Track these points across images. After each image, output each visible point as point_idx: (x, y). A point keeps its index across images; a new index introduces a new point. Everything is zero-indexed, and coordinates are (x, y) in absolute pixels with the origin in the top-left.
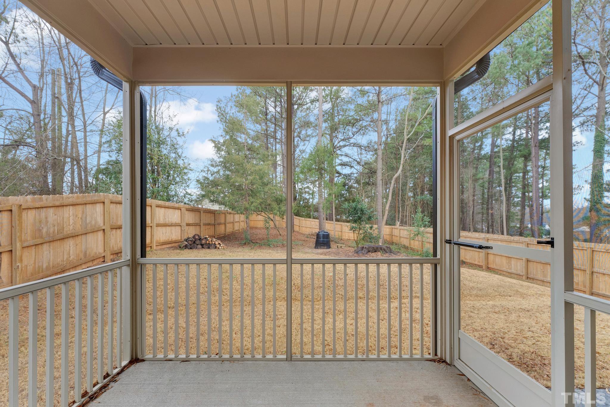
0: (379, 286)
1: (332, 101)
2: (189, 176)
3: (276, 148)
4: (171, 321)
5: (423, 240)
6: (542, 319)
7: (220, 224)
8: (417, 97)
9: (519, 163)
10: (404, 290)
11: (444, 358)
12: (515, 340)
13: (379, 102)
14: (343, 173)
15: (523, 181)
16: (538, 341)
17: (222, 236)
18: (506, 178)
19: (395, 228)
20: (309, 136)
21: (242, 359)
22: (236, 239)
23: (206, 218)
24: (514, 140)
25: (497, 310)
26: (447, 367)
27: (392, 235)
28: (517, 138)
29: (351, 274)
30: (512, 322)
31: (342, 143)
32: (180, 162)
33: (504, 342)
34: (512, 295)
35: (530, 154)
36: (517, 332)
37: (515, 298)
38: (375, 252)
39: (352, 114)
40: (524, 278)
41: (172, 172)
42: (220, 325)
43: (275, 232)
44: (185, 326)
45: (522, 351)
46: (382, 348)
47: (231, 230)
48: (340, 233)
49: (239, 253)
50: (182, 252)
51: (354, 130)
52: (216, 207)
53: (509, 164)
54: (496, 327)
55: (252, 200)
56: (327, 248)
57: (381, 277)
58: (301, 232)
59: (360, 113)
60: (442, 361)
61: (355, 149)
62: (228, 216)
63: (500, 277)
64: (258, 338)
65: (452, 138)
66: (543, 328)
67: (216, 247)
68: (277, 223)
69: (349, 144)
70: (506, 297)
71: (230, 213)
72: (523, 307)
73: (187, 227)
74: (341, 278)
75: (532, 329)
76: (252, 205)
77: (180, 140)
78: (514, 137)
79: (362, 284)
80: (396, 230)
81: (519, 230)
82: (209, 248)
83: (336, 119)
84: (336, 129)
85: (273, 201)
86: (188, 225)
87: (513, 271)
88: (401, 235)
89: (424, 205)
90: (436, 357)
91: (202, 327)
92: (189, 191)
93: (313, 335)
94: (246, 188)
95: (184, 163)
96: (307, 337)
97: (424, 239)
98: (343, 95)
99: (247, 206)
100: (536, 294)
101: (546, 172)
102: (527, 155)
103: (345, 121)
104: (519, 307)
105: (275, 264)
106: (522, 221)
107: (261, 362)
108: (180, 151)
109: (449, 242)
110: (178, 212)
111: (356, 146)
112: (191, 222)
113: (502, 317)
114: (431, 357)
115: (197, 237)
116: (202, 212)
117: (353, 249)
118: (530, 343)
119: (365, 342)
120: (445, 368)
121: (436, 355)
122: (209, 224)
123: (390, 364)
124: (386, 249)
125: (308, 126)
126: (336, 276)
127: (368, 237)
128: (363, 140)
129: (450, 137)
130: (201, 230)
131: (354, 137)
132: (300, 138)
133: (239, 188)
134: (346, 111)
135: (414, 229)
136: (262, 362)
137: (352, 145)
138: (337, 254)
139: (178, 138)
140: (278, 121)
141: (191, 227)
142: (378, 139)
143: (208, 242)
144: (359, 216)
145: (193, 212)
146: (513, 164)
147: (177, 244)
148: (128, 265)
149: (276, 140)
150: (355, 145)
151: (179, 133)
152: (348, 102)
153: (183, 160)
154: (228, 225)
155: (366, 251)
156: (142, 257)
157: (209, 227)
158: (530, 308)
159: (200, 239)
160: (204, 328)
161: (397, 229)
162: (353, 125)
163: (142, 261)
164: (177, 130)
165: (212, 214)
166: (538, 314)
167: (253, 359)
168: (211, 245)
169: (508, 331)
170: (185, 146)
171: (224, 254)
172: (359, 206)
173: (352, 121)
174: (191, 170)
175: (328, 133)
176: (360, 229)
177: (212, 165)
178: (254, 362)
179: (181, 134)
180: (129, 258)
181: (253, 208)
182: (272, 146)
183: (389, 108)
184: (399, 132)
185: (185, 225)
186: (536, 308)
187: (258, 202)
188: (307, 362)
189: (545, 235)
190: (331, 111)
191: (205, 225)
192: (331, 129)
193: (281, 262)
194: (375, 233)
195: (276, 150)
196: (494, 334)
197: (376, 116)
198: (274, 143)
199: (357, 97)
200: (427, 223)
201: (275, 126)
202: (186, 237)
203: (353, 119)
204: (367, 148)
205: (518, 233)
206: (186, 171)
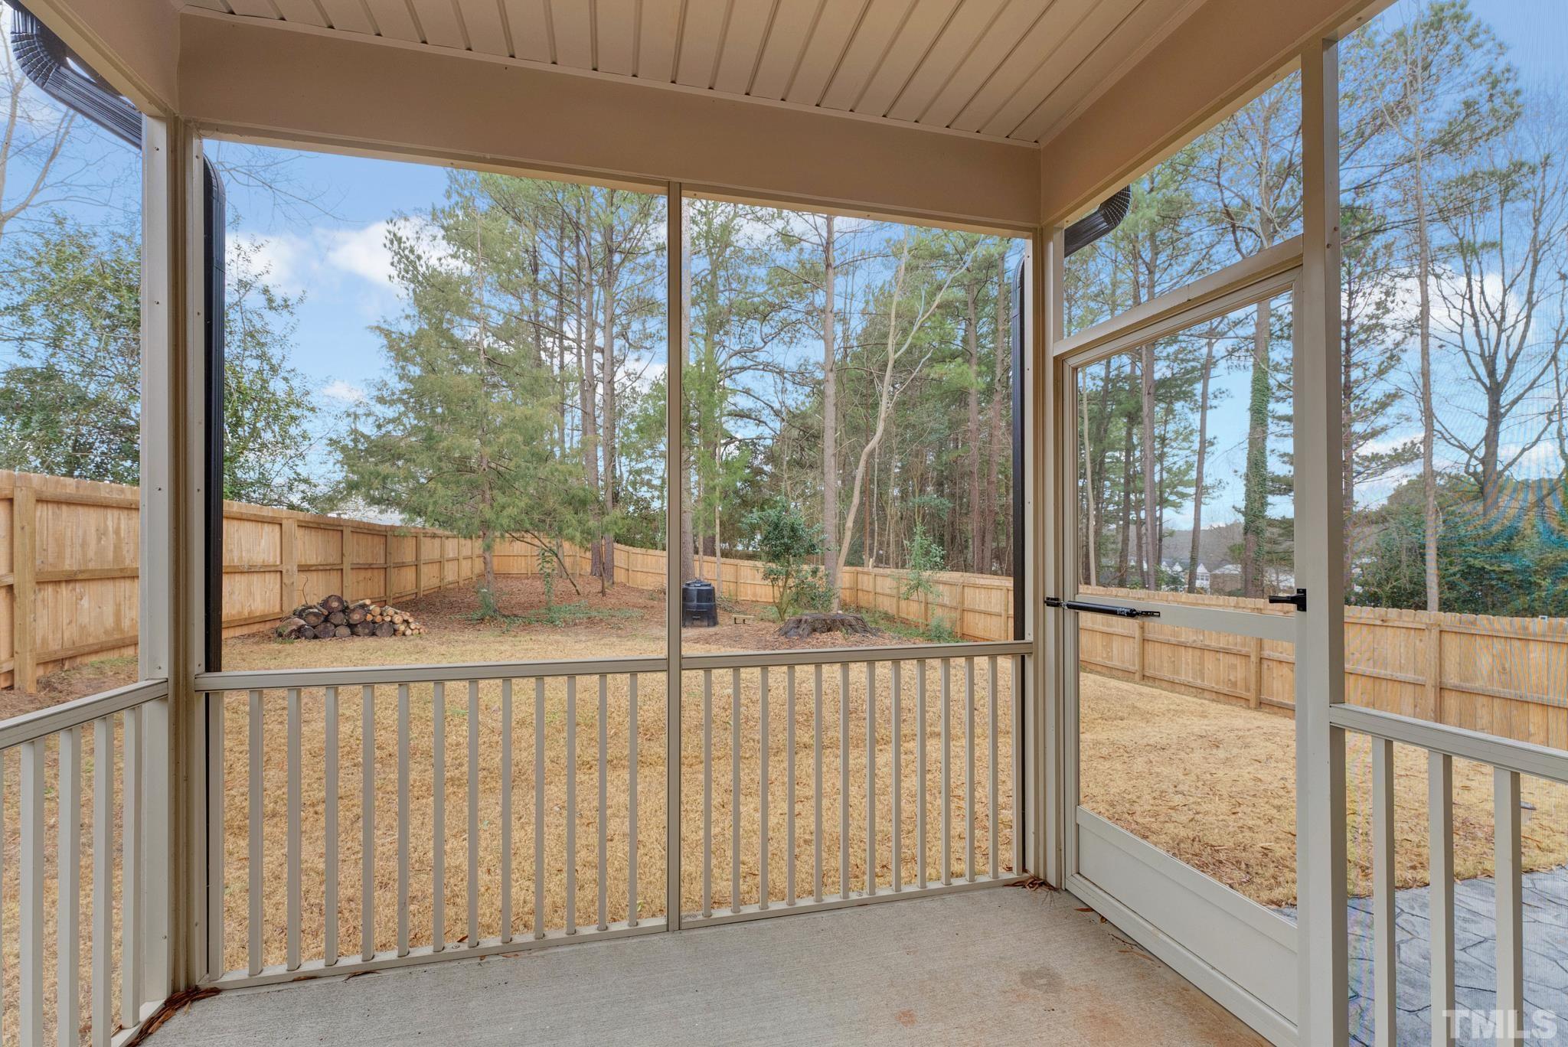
0: (847, 713)
1: (711, 254)
2: (305, 425)
3: (562, 361)
4: (273, 858)
5: (930, 600)
6: (1193, 765)
7: (401, 566)
8: (914, 263)
9: (1118, 428)
10: (904, 720)
11: (1042, 876)
12: (1156, 815)
13: (828, 266)
14: (739, 436)
15: (1127, 470)
16: (1198, 813)
17: (408, 598)
18: (1093, 461)
19: (863, 573)
20: (651, 336)
21: (542, 943)
22: (452, 607)
23: (359, 551)
24: (1107, 379)
25: (1105, 751)
26: (1052, 897)
27: (855, 589)
28: (1113, 373)
29: (777, 688)
30: (1140, 776)
31: (735, 362)
32: (277, 386)
33: (1137, 823)
34: (1126, 715)
35: (1140, 409)
36: (1155, 798)
37: (1132, 723)
38: (829, 630)
39: (762, 291)
40: (1137, 677)
41: (247, 414)
42: (440, 852)
43: (561, 586)
44: (322, 866)
45: (1173, 839)
46: (883, 867)
47: (435, 582)
48: (732, 587)
49: (469, 647)
50: (288, 647)
51: (767, 330)
52: (393, 518)
53: (1098, 429)
54: (1113, 791)
55: (501, 499)
56: (708, 626)
57: (852, 694)
58: (630, 584)
59: (780, 289)
60: (1038, 883)
61: (769, 377)
62: (426, 543)
63: (1098, 677)
64: (559, 877)
65: (1059, 361)
66: (1200, 784)
67: (395, 632)
68: (567, 562)
69: (752, 363)
70: (1115, 722)
71: (434, 536)
72: (1151, 742)
73: (303, 576)
74: (754, 699)
75: (1181, 788)
76: (505, 513)
77: (276, 323)
78: (1108, 372)
79: (806, 712)
80: (866, 577)
81: (1119, 574)
82: (373, 634)
83: (722, 300)
84: (722, 325)
85: (563, 503)
86: (304, 569)
87: (1116, 663)
88: (879, 590)
89: (932, 518)
90: (1026, 875)
91: (378, 864)
92: (303, 472)
93: (708, 853)
94: (484, 466)
95: (292, 389)
96: (693, 858)
97: (931, 598)
98: (739, 240)
99: (489, 514)
100: (1169, 710)
101: (1165, 450)
102: (1133, 411)
103: (743, 307)
104: (1145, 741)
105: (634, 674)
106: (1123, 555)
107: (595, 945)
108: (275, 353)
109: (1053, 603)
110: (271, 534)
111: (771, 371)
112: (313, 562)
113: (1118, 766)
114: (1013, 876)
115: (335, 604)
116: (347, 532)
117: (774, 627)
118: (1184, 819)
119: (840, 854)
120: (1048, 899)
121: (1024, 870)
122: (369, 567)
123: (927, 904)
124: (854, 623)
125: (651, 311)
126: (742, 697)
127: (804, 596)
128: (787, 357)
129: (1056, 359)
130: (345, 584)
131: (767, 348)
132: (627, 341)
133: (462, 465)
134: (746, 280)
135: (906, 573)
136: (600, 944)
137: (761, 367)
138: (736, 639)
139: (269, 315)
140: (569, 292)
141: (315, 574)
142: (827, 356)
143: (369, 618)
144: (785, 544)
145: (320, 532)
146: (1105, 431)
147: (268, 626)
148: (163, 698)
149: (561, 342)
150: (767, 367)
151: (270, 300)
152: (752, 260)
153: (286, 379)
154: (424, 569)
155: (808, 629)
156: (208, 669)
157: (369, 574)
158: (1164, 742)
159: (345, 610)
160: (386, 865)
161: (868, 574)
162: (764, 318)
163: (211, 681)
164: (266, 291)
165: (377, 539)
166: (1182, 755)
167: (574, 939)
168: (381, 626)
169: (1138, 797)
170: (292, 339)
171: (422, 651)
172: (788, 520)
173: (761, 308)
174: (313, 410)
175: (700, 332)
176: (788, 575)
177: (381, 400)
178: (577, 947)
179: (279, 301)
180: (164, 672)
181: (505, 522)
182: (552, 357)
183: (850, 283)
184: (875, 341)
185: (295, 568)
186: (1175, 741)
187: (522, 504)
188: (722, 928)
189: (1167, 584)
190: (709, 278)
191: (357, 568)
192: (709, 323)
193: (648, 666)
194: (821, 584)
195: (562, 367)
196: (1112, 805)
197: (820, 299)
198: (556, 349)
199: (774, 248)
200: (938, 559)
201: (561, 303)
202: (297, 605)
203: (763, 303)
204: (800, 376)
205: (1117, 581)
206: (294, 411)
